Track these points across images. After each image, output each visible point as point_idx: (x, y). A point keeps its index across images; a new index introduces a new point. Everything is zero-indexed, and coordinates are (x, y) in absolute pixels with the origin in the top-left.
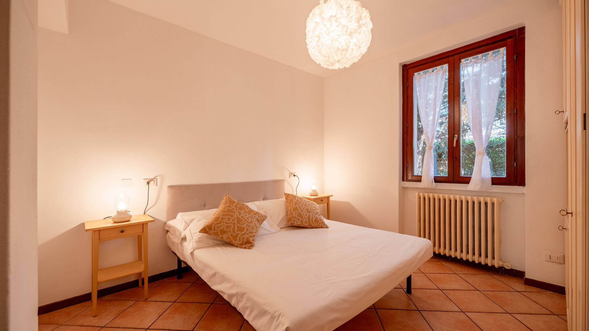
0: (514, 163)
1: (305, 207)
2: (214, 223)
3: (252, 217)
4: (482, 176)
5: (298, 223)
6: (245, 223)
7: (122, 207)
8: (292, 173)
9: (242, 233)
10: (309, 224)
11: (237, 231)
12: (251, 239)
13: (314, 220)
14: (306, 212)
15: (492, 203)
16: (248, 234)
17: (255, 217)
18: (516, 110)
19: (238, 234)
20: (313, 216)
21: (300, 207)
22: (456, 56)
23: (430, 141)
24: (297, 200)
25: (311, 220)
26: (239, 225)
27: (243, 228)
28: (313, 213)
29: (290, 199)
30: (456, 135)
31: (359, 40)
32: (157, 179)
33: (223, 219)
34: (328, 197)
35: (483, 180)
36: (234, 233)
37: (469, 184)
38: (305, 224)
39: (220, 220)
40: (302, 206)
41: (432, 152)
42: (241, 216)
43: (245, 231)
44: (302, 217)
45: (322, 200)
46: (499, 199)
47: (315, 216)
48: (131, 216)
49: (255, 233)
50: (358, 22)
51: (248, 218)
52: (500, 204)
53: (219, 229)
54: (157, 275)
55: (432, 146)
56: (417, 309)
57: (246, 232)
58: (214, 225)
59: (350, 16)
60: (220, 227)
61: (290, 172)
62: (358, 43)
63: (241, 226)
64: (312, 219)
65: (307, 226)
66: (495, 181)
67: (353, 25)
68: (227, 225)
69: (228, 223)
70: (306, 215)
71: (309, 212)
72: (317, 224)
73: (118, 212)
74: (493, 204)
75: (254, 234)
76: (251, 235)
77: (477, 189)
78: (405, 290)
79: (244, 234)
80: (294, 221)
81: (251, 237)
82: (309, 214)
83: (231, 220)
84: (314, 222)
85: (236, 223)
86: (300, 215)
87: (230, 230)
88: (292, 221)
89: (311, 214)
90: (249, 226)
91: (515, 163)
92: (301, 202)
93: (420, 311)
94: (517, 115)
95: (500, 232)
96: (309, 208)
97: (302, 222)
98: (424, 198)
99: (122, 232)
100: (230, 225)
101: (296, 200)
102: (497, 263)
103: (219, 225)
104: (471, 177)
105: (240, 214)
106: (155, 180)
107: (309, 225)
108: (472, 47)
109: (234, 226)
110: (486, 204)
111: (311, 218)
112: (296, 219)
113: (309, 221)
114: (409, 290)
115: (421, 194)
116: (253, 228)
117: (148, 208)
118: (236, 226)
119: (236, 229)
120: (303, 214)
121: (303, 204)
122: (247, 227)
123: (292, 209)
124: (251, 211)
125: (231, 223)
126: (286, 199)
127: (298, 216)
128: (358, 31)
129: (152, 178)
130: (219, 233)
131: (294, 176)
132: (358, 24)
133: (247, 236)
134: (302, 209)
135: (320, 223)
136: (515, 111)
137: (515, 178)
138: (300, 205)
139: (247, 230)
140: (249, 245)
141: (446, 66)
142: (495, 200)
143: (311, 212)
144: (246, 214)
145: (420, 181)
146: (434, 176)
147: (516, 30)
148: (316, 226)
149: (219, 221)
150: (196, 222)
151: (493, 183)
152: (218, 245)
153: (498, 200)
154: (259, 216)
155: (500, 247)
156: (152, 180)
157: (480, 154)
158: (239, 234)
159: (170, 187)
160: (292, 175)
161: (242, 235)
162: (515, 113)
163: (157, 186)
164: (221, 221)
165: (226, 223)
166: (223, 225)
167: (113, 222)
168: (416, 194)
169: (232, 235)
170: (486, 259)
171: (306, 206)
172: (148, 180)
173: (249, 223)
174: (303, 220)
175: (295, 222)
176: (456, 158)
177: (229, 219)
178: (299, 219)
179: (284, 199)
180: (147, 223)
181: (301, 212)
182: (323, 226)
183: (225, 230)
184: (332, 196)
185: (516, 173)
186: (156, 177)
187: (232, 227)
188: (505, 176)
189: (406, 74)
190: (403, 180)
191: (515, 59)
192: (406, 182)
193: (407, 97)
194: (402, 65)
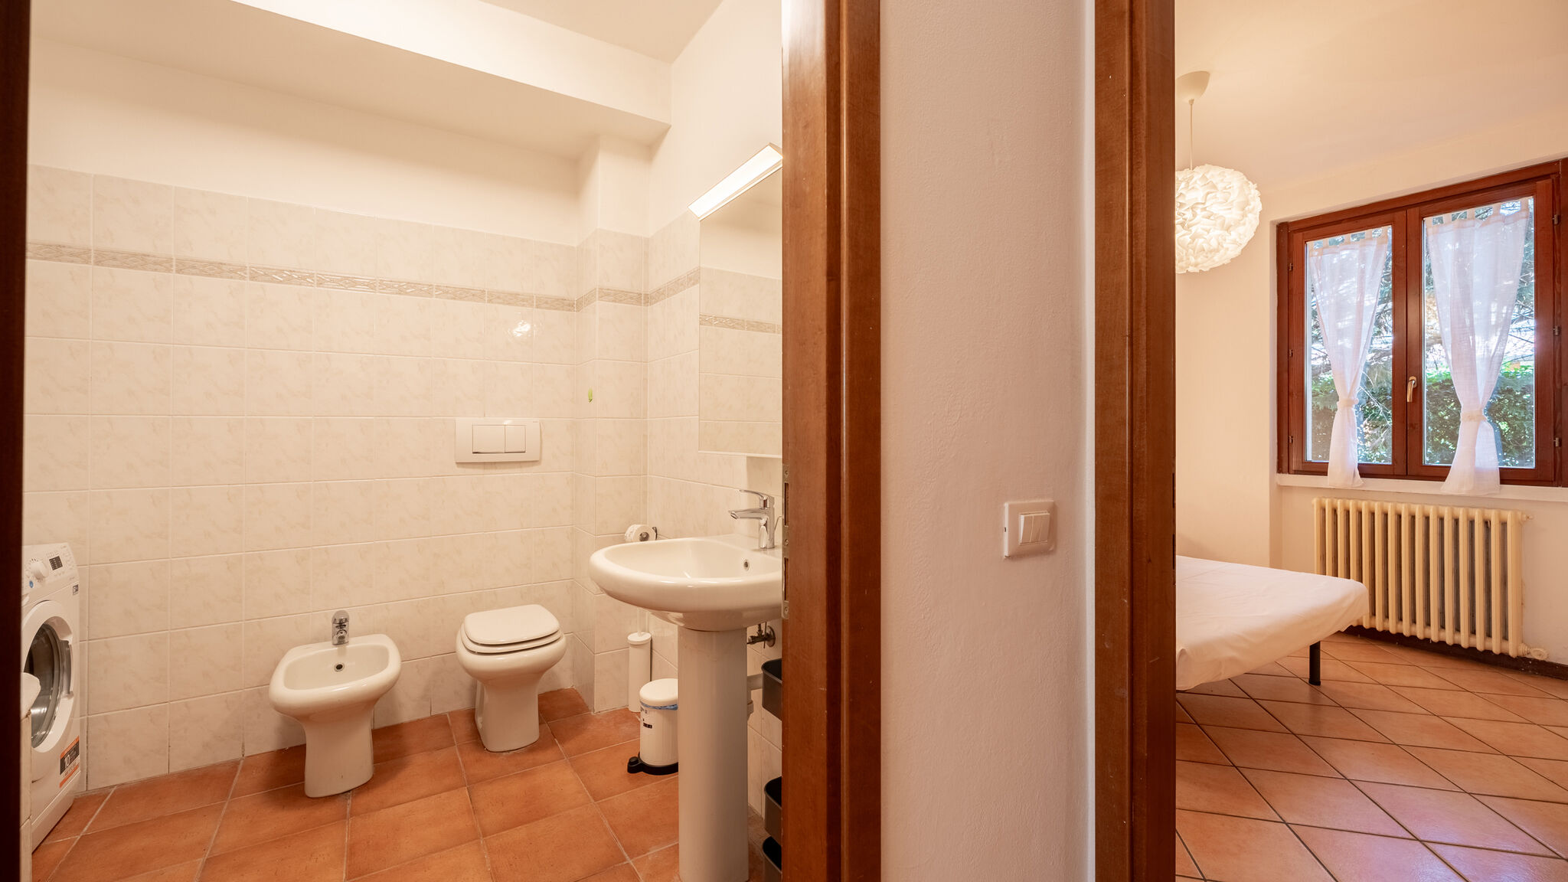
0: (1555, 439)
4: (1477, 464)
15: (1500, 522)
18: (1559, 328)
22: (1412, 210)
23: (1349, 388)
30: (1411, 378)
31: (1240, 235)
35: (1479, 474)
37: (1444, 481)
41: (1352, 412)
46: (1519, 514)
50: (1243, 209)
52: (1520, 524)
55: (1353, 398)
56: (1336, 705)
59: (1230, 200)
62: (1237, 240)
66: (1508, 477)
67: (1232, 215)
74: (1504, 524)
77: (1464, 491)
91: (1557, 439)
94: (1560, 340)
95: (1521, 585)
98: (1335, 511)
102: (1512, 649)
104: (1450, 467)
108: (1451, 193)
110: (1487, 524)
114: (1315, 678)
115: (1327, 502)
128: (1242, 222)
132: (1241, 212)
136: (1556, 330)
137: (1557, 471)
141: (1386, 231)
142: (1508, 516)
145: (1325, 473)
146: (1359, 464)
147: (1557, 162)
151: (1503, 481)
153: (1515, 517)
155: (1521, 616)
157: (1471, 418)
162: (1557, 334)
168: (1315, 501)
170: (1488, 639)
176: (1411, 425)
185: (1559, 459)
188: (1533, 466)
189: (1286, 242)
190: (1280, 470)
191: (1556, 223)
192: (1288, 475)
193: (1290, 292)
194: (1276, 224)
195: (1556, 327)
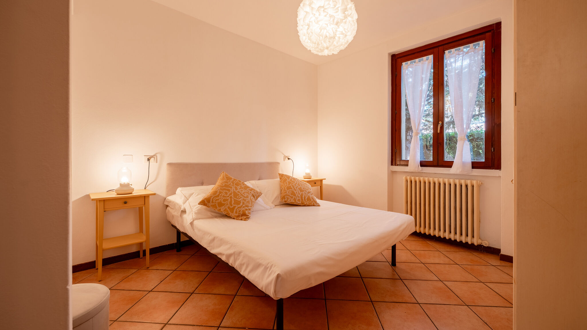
0: (492, 148)
1: (298, 187)
2: (212, 196)
3: (248, 193)
4: (463, 160)
5: (292, 201)
6: (241, 197)
7: (125, 180)
8: (286, 157)
9: (238, 206)
10: (302, 202)
11: (234, 204)
12: (247, 212)
13: (306, 198)
14: (299, 191)
15: (471, 185)
16: (244, 207)
17: (250, 192)
18: (494, 99)
19: (234, 207)
20: (306, 195)
21: (293, 187)
22: (440, 47)
23: (417, 127)
24: (291, 180)
25: (303, 199)
26: (236, 199)
27: (240, 202)
28: (305, 192)
29: (284, 178)
30: (440, 122)
32: (157, 156)
33: (220, 193)
34: (321, 180)
35: (464, 164)
36: (231, 205)
37: (451, 168)
38: (298, 202)
39: (218, 193)
40: (295, 185)
41: (418, 137)
42: (238, 190)
43: (241, 204)
44: (295, 195)
45: (315, 183)
46: (479, 182)
47: (307, 195)
48: (133, 189)
49: (250, 206)
51: (244, 193)
52: (479, 186)
53: (217, 201)
54: (157, 247)
55: (418, 132)
56: (400, 278)
57: (242, 206)
58: (212, 198)
60: (218, 199)
61: (284, 155)
63: (237, 199)
64: (305, 198)
65: (300, 204)
66: (475, 165)
68: (224, 198)
69: (226, 197)
70: (299, 194)
71: (301, 191)
72: (309, 202)
73: (121, 184)
74: (473, 186)
75: (250, 208)
76: (247, 208)
77: (458, 172)
78: (391, 263)
79: (241, 207)
80: (288, 198)
81: (246, 210)
82: (302, 193)
83: (228, 194)
84: (306, 200)
85: (233, 197)
86: (293, 194)
87: (227, 203)
88: (285, 199)
89: (303, 193)
90: (245, 200)
91: (493, 148)
92: (294, 182)
93: (402, 280)
94: (494, 104)
95: (479, 213)
96: (302, 188)
97: (295, 200)
98: (411, 182)
99: (125, 203)
100: (228, 198)
101: (289, 180)
102: (476, 242)
103: (217, 198)
104: (454, 161)
105: (236, 189)
106: (155, 157)
107: (302, 204)
108: (455, 39)
109: (231, 201)
110: (467, 186)
111: (303, 196)
112: (289, 197)
113: (302, 200)
114: (394, 263)
115: (408, 178)
116: (248, 202)
117: (149, 183)
118: (233, 200)
119: (233, 202)
120: (297, 193)
121: (296, 183)
122: (243, 201)
123: (286, 187)
124: (247, 187)
125: (228, 197)
126: (281, 179)
127: (291, 194)
129: (152, 155)
130: (217, 205)
131: (289, 159)
133: (243, 209)
134: (295, 188)
135: (312, 202)
136: (493, 100)
137: (493, 162)
138: (294, 185)
139: (243, 203)
140: (245, 217)
141: (431, 57)
142: (474, 182)
143: (304, 191)
144: (242, 190)
145: (407, 165)
146: (420, 161)
147: (494, 24)
148: (308, 204)
149: (217, 195)
150: (195, 196)
151: (473, 167)
152: (216, 217)
153: (477, 182)
154: (254, 192)
155: (479, 227)
156: (152, 157)
157: (461, 139)
158: (236, 206)
159: (170, 164)
160: (286, 158)
161: (238, 208)
162: (493, 101)
163: (157, 162)
164: (219, 195)
165: (224, 196)
166: (221, 198)
167: (116, 194)
168: (404, 178)
169: (229, 207)
170: (467, 237)
171: (299, 185)
172: (148, 157)
173: (245, 197)
174: (296, 198)
175: (289, 200)
176: (440, 143)
177: (226, 193)
178: (292, 197)
179: (279, 179)
180: (149, 196)
181: (294, 191)
182: (315, 204)
183: (223, 202)
184: (325, 179)
185: (493, 157)
186: (156, 154)
187: (229, 200)
188: (484, 161)
189: (395, 63)
190: (392, 165)
191: (493, 52)
192: (395, 166)
193: (396, 85)
194: (391, 55)
195: (493, 98)
